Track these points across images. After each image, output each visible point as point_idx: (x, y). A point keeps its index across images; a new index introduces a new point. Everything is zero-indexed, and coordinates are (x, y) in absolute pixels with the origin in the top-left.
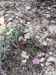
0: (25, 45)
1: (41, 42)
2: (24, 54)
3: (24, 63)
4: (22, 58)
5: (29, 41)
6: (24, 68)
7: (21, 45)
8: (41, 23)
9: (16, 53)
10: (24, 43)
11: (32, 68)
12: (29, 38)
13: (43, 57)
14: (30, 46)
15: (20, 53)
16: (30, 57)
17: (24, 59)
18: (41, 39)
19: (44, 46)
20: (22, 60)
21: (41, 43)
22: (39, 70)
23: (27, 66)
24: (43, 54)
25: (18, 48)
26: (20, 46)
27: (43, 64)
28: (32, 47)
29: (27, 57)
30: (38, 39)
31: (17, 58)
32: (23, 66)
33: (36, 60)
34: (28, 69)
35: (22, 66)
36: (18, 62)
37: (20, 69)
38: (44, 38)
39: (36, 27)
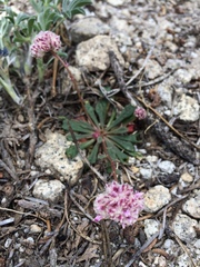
0: (73, 104)
1: (167, 97)
2: (55, 152)
3: (42, 197)
4: (38, 168)
5: (98, 82)
6: (36, 228)
7: (49, 94)
8: (177, 11)
9: (12, 133)
11: (83, 240)
12: (103, 67)
13: (165, 184)
14: (100, 108)
15: (33, 141)
16: (85, 170)
17: (52, 178)
18: (171, 80)
19: (178, 121)
20: (37, 183)
21: (163, 103)
22: (129, 255)
23: (55, 220)
24: (168, 166)
26: (39, 101)
27: (156, 223)
29: (71, 169)
30: (151, 75)
31: (10, 162)
32: (32, 215)
33: (122, 195)
34: (61, 238)
35: (29, 217)
36: (9, 190)
37: (11, 229)
38: (188, 79)
39: (151, 22)
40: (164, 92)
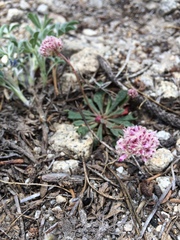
1: (149, 82)
2: (66, 136)
4: (53, 152)
5: (92, 80)
6: (61, 199)
8: (140, 33)
10: (66, 90)
14: (98, 98)
15: (45, 130)
17: (66, 158)
18: (149, 72)
19: (164, 100)
20: (54, 163)
21: (148, 88)
23: (77, 187)
24: (164, 135)
25: (39, 109)
28: (105, 107)
32: (57, 187)
36: (31, 171)
38: (162, 70)
40: (146, 80)
